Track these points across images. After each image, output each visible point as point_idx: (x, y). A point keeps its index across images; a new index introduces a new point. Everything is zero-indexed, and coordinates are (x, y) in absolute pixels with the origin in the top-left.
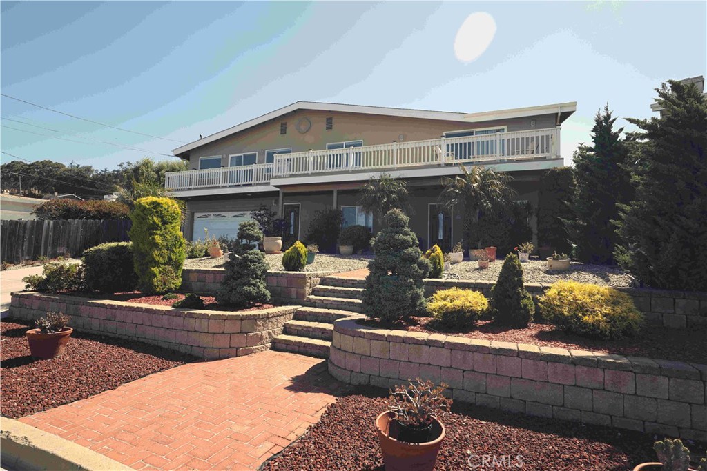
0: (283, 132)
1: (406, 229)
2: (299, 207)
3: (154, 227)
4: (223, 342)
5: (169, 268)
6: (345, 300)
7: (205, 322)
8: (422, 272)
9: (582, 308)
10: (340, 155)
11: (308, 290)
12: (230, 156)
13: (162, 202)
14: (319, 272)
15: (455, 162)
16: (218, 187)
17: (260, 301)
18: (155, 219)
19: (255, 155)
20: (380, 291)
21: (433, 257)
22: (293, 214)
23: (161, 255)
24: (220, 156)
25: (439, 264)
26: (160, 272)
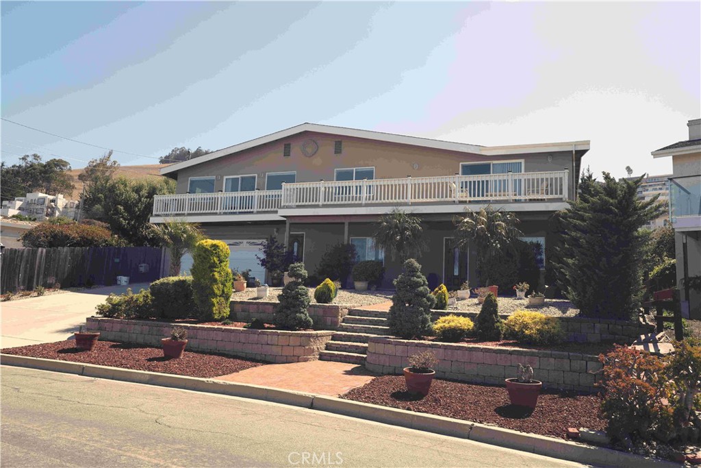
0: (287, 154)
1: (419, 274)
2: (303, 237)
3: (213, 266)
4: (287, 352)
5: (222, 299)
6: (371, 326)
7: (275, 338)
8: (430, 303)
9: (526, 326)
10: (350, 187)
11: (340, 319)
12: (225, 178)
13: (219, 245)
14: (348, 305)
15: (468, 199)
16: (216, 214)
17: (306, 326)
18: (215, 259)
19: (254, 178)
20: (401, 317)
21: (440, 293)
22: (296, 244)
23: (218, 289)
24: (214, 177)
25: (445, 299)
26: (218, 302)
